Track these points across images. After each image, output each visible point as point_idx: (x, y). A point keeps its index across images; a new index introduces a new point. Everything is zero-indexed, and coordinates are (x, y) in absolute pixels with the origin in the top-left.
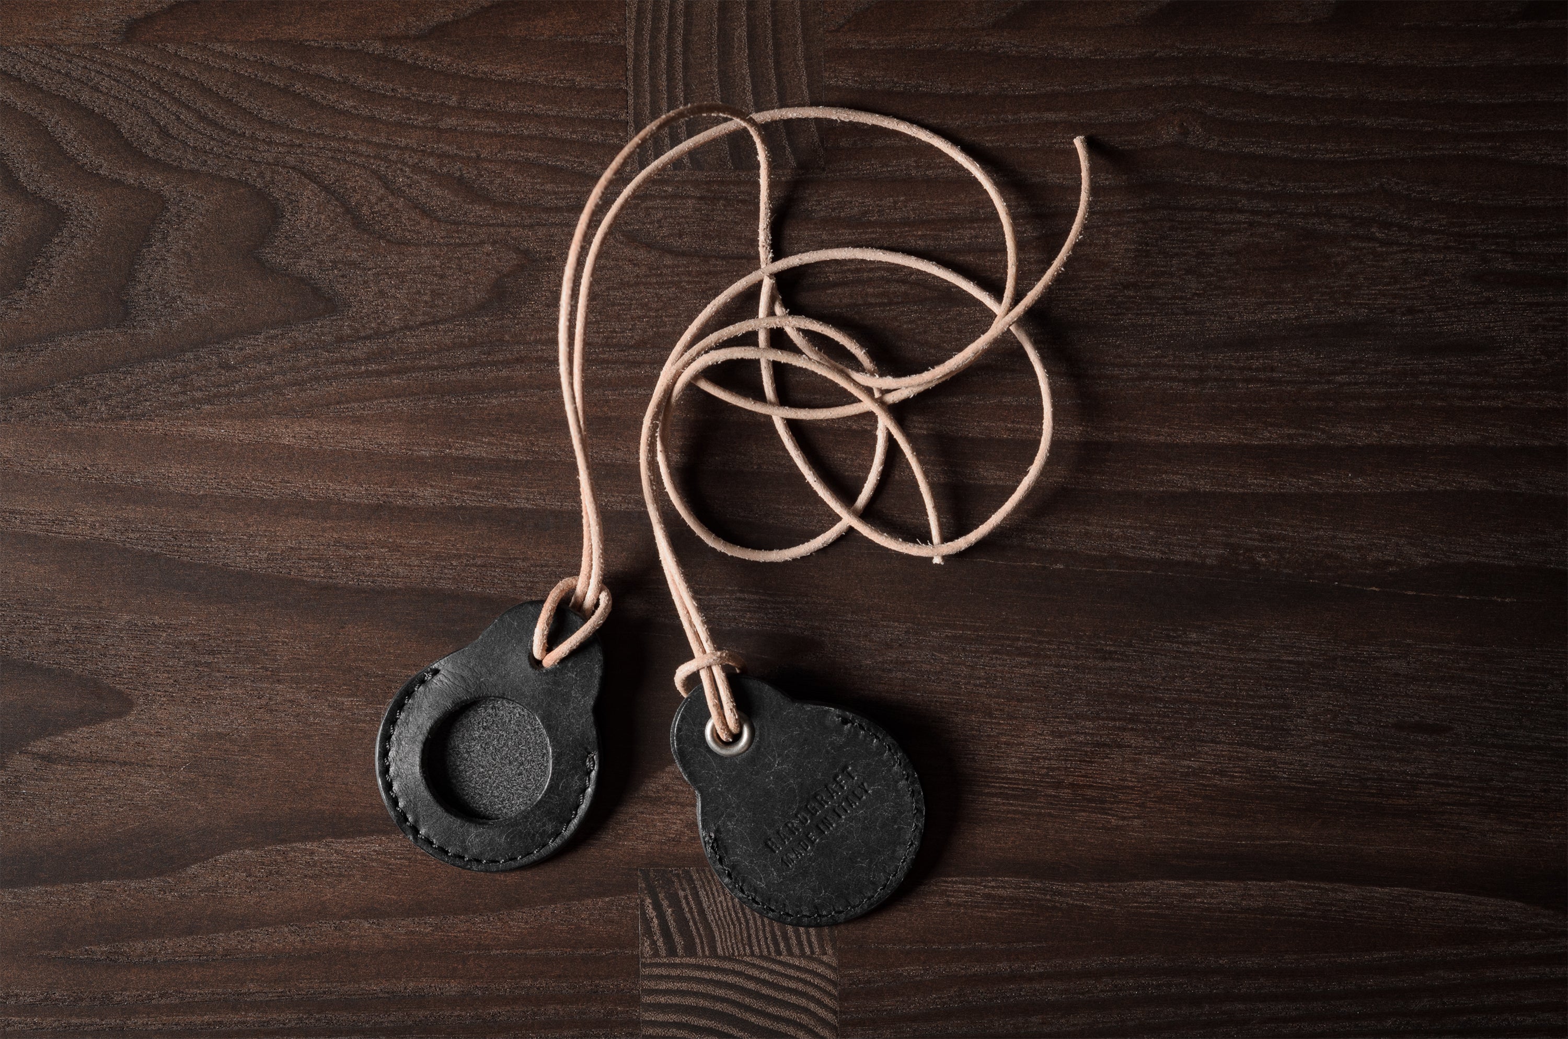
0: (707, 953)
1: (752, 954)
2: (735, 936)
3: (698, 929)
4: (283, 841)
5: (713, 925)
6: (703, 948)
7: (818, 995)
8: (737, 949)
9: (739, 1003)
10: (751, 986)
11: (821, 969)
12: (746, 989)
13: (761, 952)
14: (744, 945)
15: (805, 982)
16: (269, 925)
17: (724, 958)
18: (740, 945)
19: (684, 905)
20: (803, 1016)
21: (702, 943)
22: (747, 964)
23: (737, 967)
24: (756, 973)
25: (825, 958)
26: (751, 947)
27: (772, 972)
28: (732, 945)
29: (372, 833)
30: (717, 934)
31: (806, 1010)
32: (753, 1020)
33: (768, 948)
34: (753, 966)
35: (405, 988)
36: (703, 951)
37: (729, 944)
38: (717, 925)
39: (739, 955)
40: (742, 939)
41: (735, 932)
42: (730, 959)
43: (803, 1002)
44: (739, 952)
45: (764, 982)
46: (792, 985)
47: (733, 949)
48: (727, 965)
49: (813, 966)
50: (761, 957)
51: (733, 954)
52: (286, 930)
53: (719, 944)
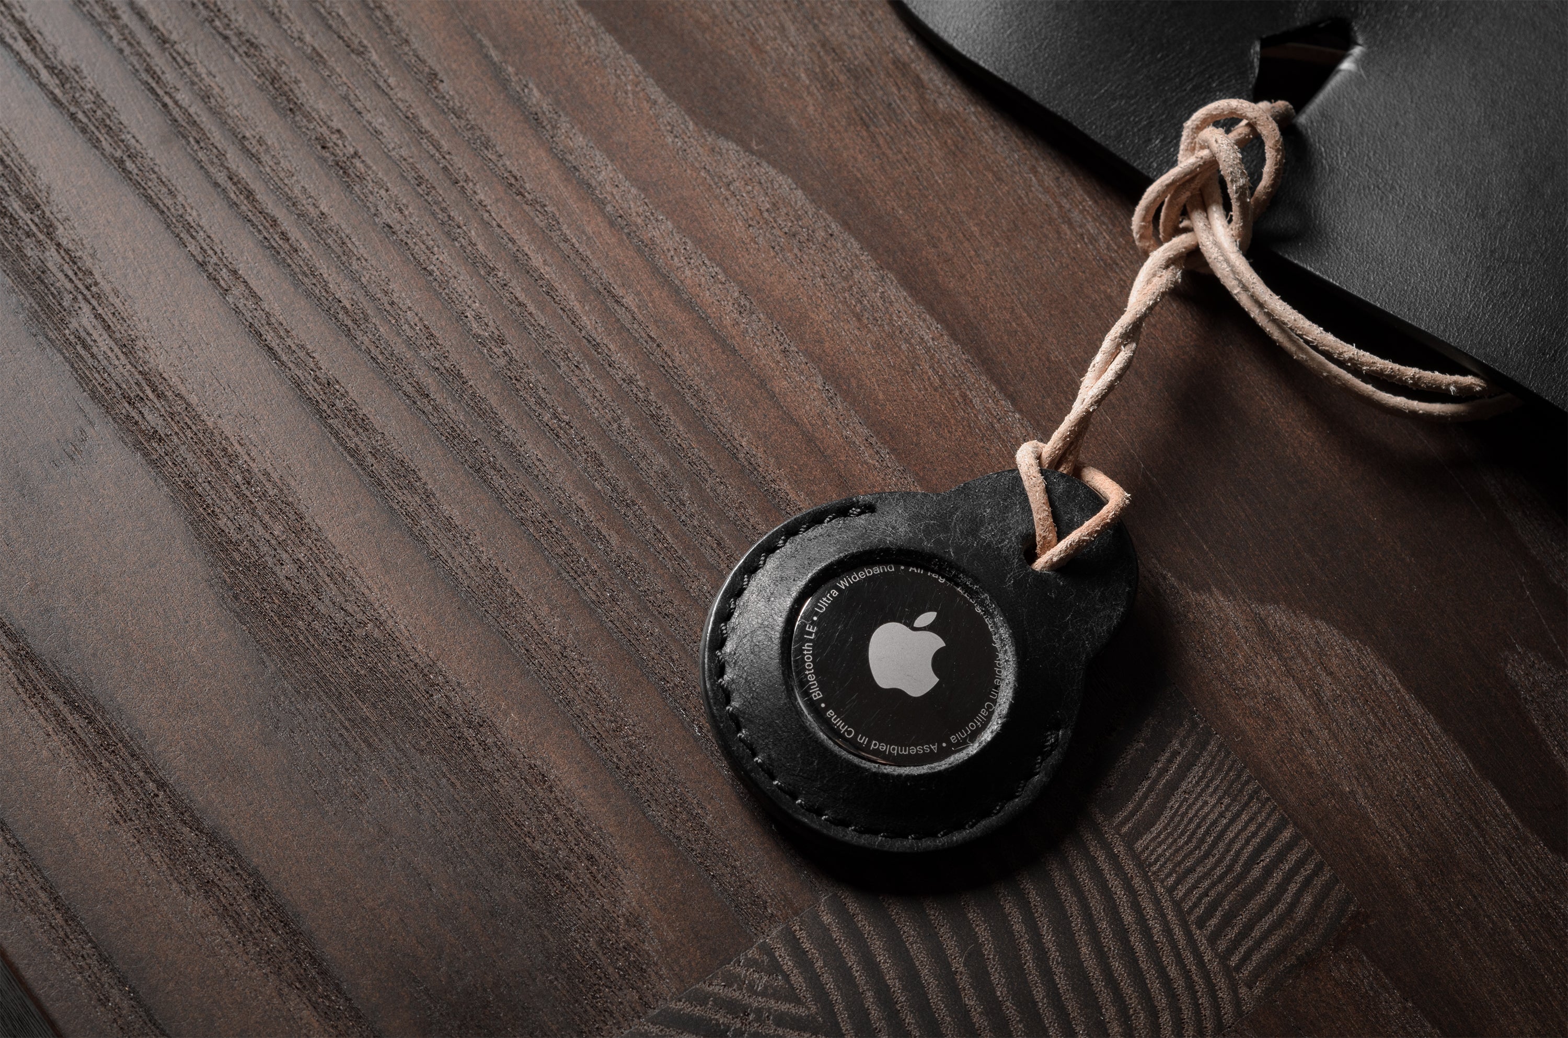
0: (1124, 830)
1: (1171, 890)
2: (1177, 851)
3: (1146, 796)
4: (846, 225)
5: (1168, 813)
6: (1127, 820)
7: (1187, 1014)
8: (1162, 866)
9: (1091, 916)
10: (1128, 917)
11: (1224, 994)
12: (1118, 913)
13: (1183, 899)
14: (1173, 871)
15: (1190, 986)
16: (725, 271)
17: (1136, 857)
18: (1170, 866)
19: (1163, 759)
20: (1142, 1015)
21: (1132, 814)
22: (1152, 891)
23: (1137, 882)
24: (1149, 910)
25: (1243, 991)
26: (1178, 882)
27: (1168, 931)
28: (1160, 856)
29: (941, 319)
30: (1159, 826)
31: (1153, 1014)
32: (1084, 950)
33: (1195, 905)
34: (1157, 902)
35: (773, 481)
36: (1123, 823)
37: (1160, 850)
38: (1172, 818)
39: (1154, 873)
40: (1180, 863)
41: (1182, 847)
42: (1142, 866)
43: (1162, 1001)
44: (1159, 870)
45: (1146, 932)
46: (1173, 971)
47: (1157, 860)
48: (1130, 867)
49: (1221, 983)
50: (1177, 905)
51: (1151, 865)
52: (736, 294)
53: (1148, 837)
